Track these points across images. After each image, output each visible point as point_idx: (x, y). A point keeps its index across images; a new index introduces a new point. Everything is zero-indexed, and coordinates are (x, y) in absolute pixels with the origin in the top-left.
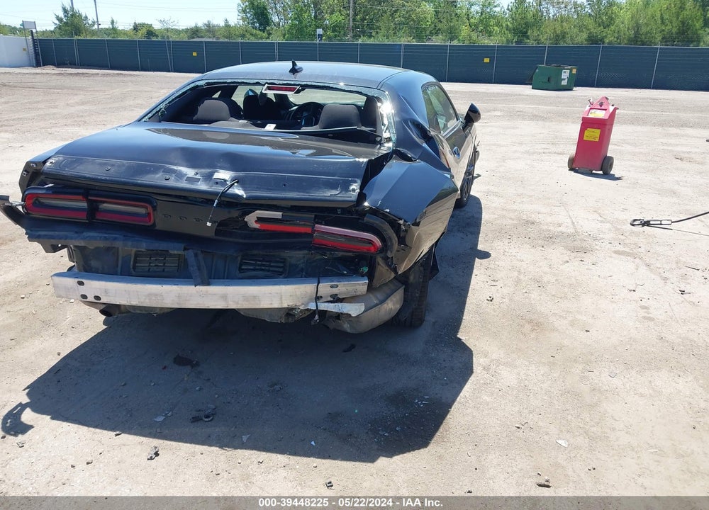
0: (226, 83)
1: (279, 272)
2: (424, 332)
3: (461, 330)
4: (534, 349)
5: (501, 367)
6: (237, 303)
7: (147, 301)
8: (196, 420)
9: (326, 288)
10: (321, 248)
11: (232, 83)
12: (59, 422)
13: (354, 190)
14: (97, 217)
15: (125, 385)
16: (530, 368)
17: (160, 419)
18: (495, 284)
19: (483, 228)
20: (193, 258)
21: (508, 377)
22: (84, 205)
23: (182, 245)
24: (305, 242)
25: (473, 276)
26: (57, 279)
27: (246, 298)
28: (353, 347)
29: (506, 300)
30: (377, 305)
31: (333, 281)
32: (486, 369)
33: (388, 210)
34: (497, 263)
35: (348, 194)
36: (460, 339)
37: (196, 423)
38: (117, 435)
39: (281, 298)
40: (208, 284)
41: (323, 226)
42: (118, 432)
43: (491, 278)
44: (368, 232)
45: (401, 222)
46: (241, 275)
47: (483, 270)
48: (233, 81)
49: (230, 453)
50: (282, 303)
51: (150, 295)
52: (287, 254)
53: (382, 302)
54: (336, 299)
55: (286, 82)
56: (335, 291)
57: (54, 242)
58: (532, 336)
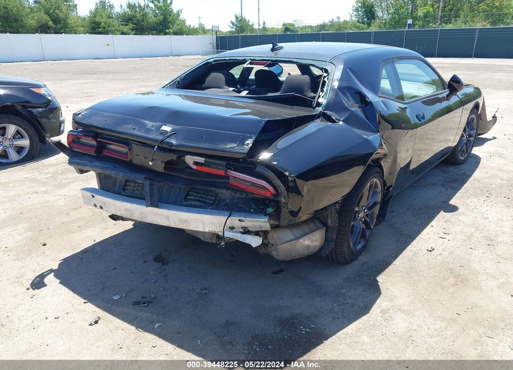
0: (225, 60)
1: (209, 203)
2: (350, 270)
3: (384, 272)
4: (443, 303)
5: (399, 313)
6: (175, 223)
7: (125, 213)
8: (136, 303)
9: (234, 221)
10: (235, 189)
11: (229, 60)
12: (62, 286)
13: (248, 144)
14: (104, 153)
15: (114, 269)
16: (427, 320)
17: (116, 298)
18: (445, 236)
19: (467, 185)
20: (148, 187)
21: (400, 324)
22: (94, 143)
23: (143, 177)
24: (225, 183)
25: (429, 226)
26: (84, 192)
27: (181, 221)
28: (281, 271)
29: (446, 253)
30: (292, 240)
31: (240, 216)
32: (384, 312)
33: (275, 163)
34: (460, 217)
35: (242, 148)
36: (377, 281)
37: (135, 306)
38: (85, 303)
39: (204, 224)
40: (157, 207)
41: (232, 172)
42: (86, 301)
43: (445, 231)
44: (262, 179)
45: (287, 174)
46: (185, 203)
47: (442, 222)
48: (230, 58)
49: (141, 333)
50: (204, 228)
51: (126, 210)
52: (219, 191)
53: (297, 238)
54: (246, 231)
55: (262, 58)
56: (243, 224)
57: (81, 168)
58: (449, 291)
